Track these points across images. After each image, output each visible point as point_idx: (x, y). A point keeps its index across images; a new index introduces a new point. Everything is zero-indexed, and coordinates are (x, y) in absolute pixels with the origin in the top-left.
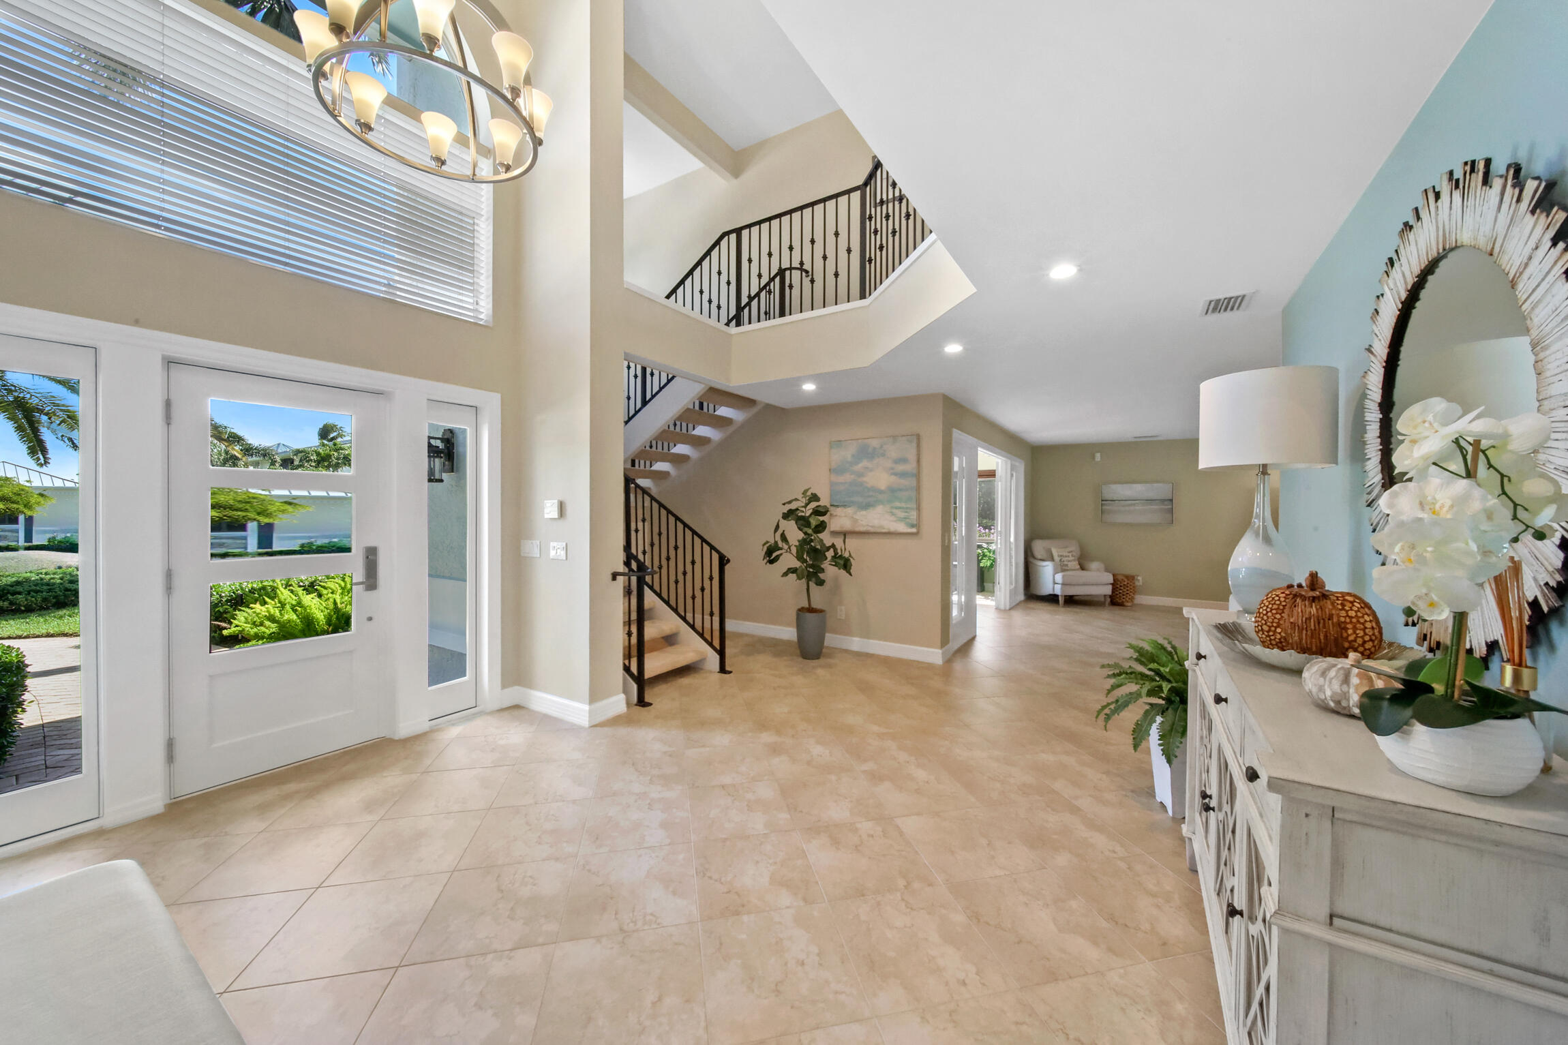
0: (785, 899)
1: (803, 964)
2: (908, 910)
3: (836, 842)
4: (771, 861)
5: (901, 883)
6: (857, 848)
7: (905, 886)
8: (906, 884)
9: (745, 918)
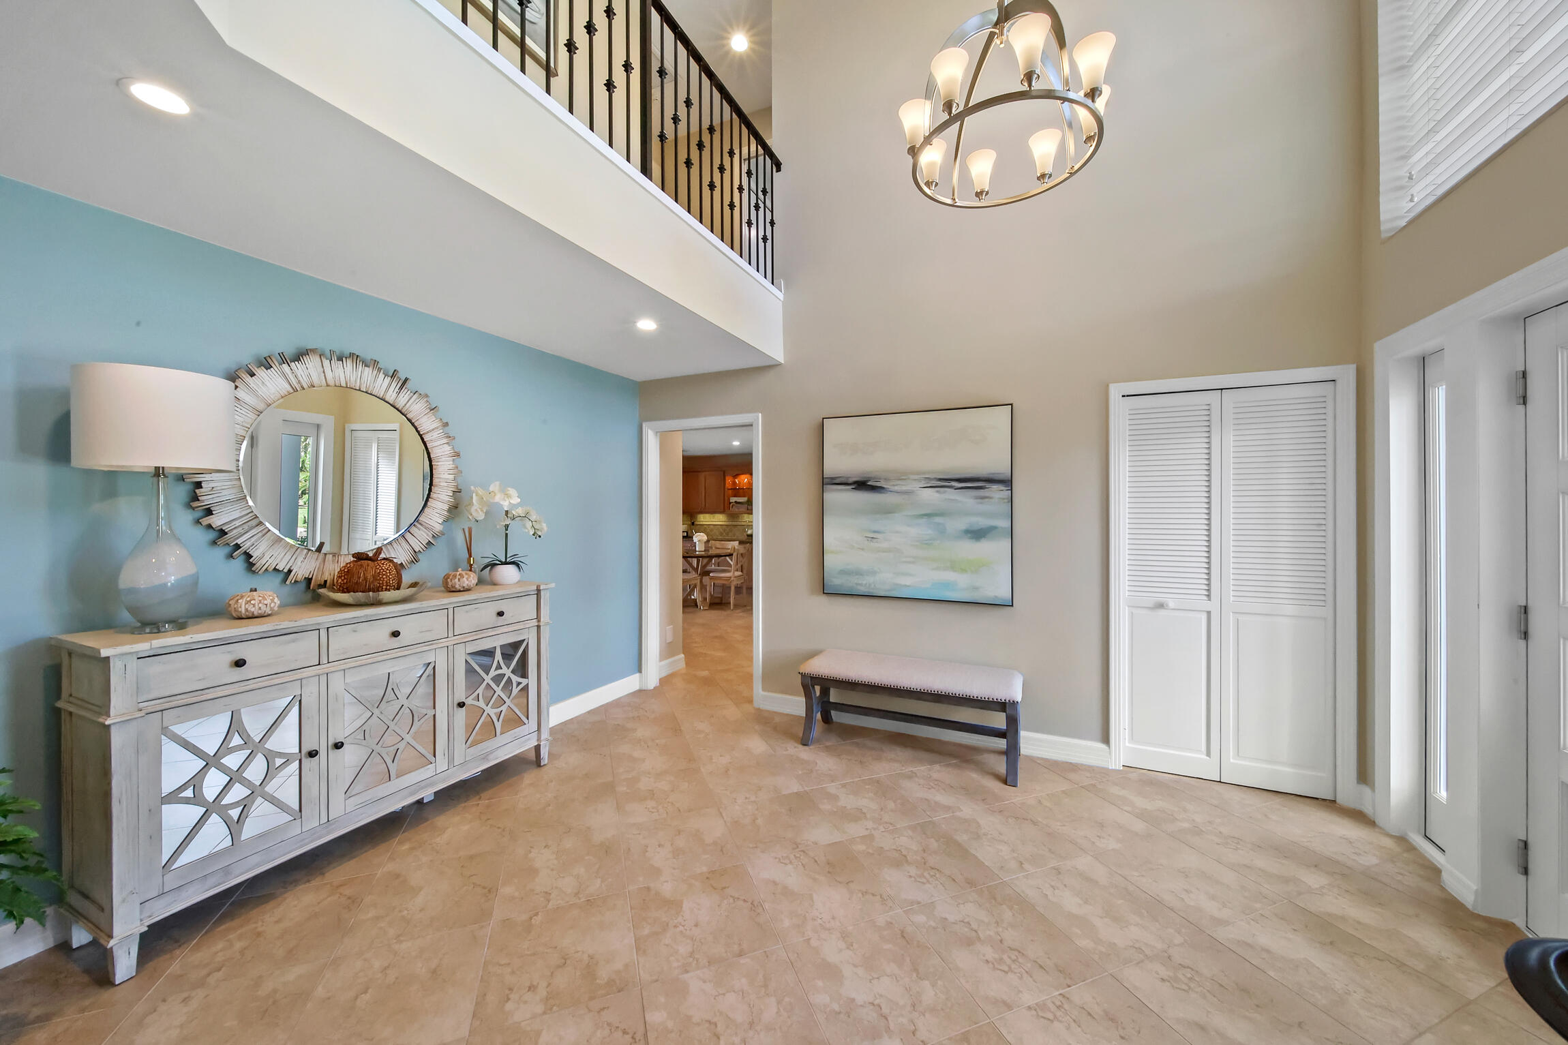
1: (660, 846)
2: (552, 892)
3: (591, 968)
6: (566, 962)
7: (537, 916)
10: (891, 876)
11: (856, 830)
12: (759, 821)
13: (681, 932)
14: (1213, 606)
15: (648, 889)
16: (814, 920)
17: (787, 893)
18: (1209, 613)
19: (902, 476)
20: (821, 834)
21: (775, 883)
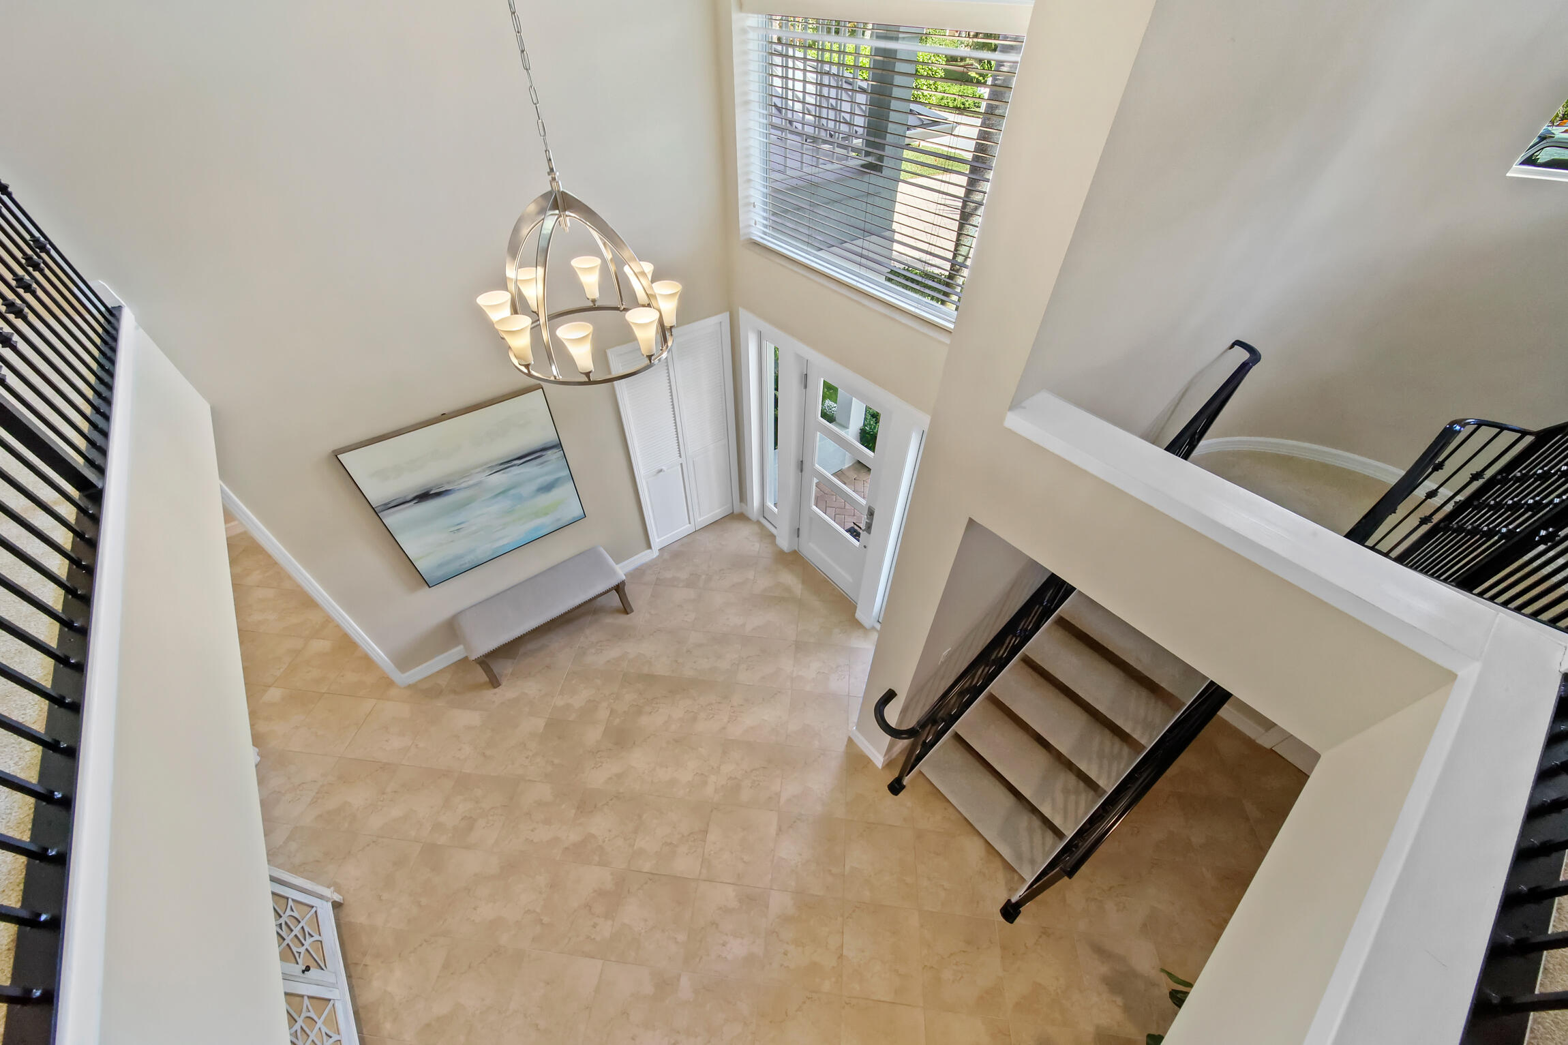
0: (574, 837)
1: (532, 831)
2: (526, 909)
3: (601, 893)
4: (607, 839)
5: (546, 919)
6: (588, 906)
7: (542, 920)
8: (543, 921)
9: (574, 811)
10: (644, 720)
11: (603, 714)
12: (556, 761)
13: (609, 840)
14: (683, 460)
15: (567, 849)
16: (644, 773)
17: (619, 776)
18: (681, 464)
19: (465, 473)
20: (593, 735)
21: (610, 778)
